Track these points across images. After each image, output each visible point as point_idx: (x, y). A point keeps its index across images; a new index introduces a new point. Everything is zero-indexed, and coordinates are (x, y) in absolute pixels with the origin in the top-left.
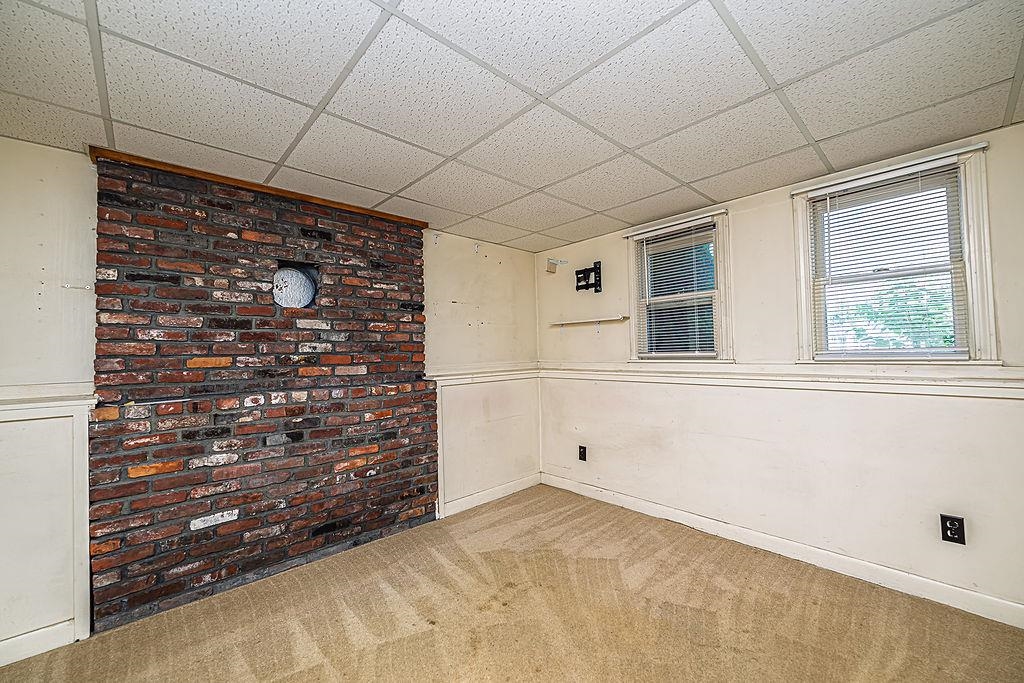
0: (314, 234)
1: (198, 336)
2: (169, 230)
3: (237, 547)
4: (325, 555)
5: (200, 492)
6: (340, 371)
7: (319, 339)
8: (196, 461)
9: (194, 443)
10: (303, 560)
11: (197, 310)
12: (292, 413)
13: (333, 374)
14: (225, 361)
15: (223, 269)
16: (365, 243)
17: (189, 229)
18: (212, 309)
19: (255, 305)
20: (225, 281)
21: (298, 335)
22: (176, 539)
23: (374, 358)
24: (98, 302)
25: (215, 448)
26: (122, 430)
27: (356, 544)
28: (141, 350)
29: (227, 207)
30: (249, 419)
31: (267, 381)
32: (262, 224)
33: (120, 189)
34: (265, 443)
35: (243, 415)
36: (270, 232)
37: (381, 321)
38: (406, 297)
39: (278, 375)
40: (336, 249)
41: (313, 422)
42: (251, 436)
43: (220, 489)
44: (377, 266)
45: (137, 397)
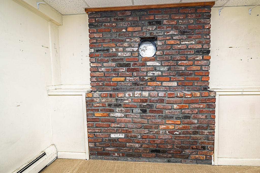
0: (154, 23)
1: (114, 70)
2: (106, 33)
3: (124, 147)
4: (156, 161)
5: (113, 125)
6: (165, 84)
7: (156, 70)
8: (112, 114)
9: (111, 108)
10: (147, 160)
11: (114, 60)
12: (142, 101)
13: (162, 85)
14: (122, 79)
15: (121, 44)
16: (177, 22)
17: (111, 32)
18: (118, 60)
19: (132, 57)
20: (122, 49)
21: (147, 68)
22: (107, 139)
23: (181, 78)
24: (90, 60)
25: (117, 111)
26: (93, 101)
27: (169, 161)
28: (100, 75)
29: (122, 20)
30: (127, 102)
31: (136, 87)
32: (134, 23)
33: (93, 22)
34: (133, 112)
35: (125, 100)
36: (137, 26)
37: (185, 60)
38: (199, 46)
39: (140, 85)
40: (163, 28)
41: (151, 106)
42: (128, 108)
43: (119, 126)
44: (183, 33)
45: (100, 90)
